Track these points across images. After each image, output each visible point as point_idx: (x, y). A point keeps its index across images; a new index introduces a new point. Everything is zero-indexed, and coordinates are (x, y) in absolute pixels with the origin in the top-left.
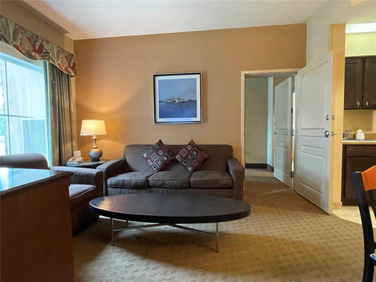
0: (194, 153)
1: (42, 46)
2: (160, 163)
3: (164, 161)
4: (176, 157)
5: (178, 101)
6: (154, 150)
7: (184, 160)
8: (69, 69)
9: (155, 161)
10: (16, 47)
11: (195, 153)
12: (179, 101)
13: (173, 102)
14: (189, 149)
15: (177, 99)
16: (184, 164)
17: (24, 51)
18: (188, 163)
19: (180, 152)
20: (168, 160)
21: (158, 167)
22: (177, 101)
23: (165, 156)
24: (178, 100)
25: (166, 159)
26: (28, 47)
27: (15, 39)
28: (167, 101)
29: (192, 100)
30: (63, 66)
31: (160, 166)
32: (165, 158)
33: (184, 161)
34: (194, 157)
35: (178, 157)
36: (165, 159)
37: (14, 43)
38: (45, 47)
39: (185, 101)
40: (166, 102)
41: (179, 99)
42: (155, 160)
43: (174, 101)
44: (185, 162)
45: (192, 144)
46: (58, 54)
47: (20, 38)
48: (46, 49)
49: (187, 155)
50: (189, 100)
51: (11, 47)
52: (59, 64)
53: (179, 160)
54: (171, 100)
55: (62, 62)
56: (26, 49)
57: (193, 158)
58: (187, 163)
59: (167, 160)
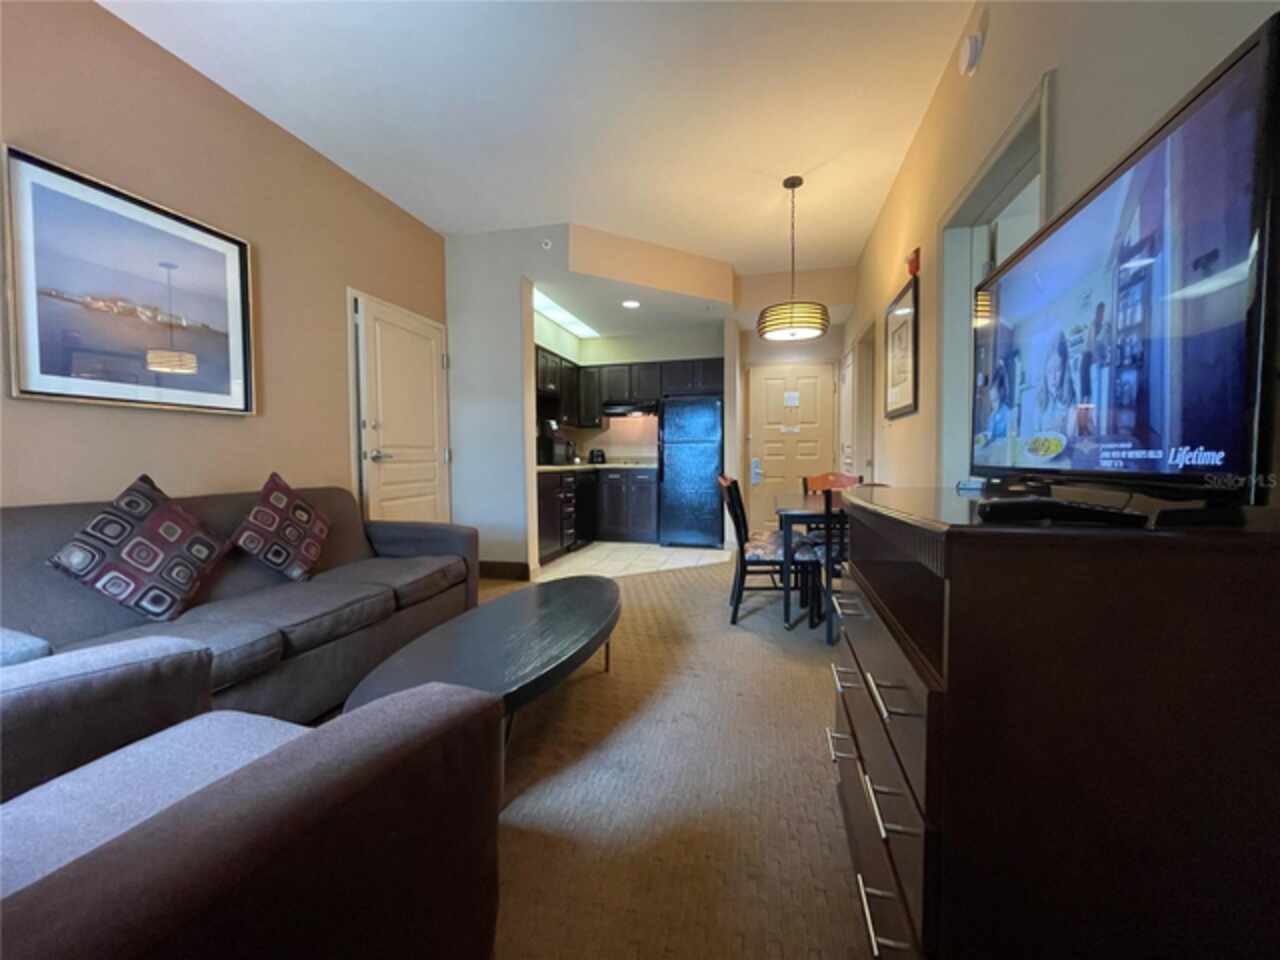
0: (301, 515)
2: (181, 574)
3: (199, 563)
4: (241, 542)
5: (150, 318)
6: (132, 526)
7: (276, 543)
9: (149, 574)
11: (305, 517)
12: (154, 318)
13: (119, 313)
14: (282, 506)
15: (147, 307)
16: (274, 560)
18: (288, 554)
19: (251, 519)
20: (214, 556)
21: (178, 597)
22: (145, 315)
23: (197, 541)
24: (149, 313)
25: (204, 553)
28: (89, 299)
29: (211, 326)
31: (186, 588)
32: (199, 551)
33: (276, 547)
34: (302, 528)
35: (248, 537)
36: (199, 555)
39: (184, 323)
40: (86, 306)
41: (155, 310)
42: (149, 570)
43: (132, 313)
44: (277, 554)
49: (281, 529)
50: (199, 325)
53: (254, 548)
54: (115, 303)
57: (301, 531)
58: (285, 554)
59: (209, 557)
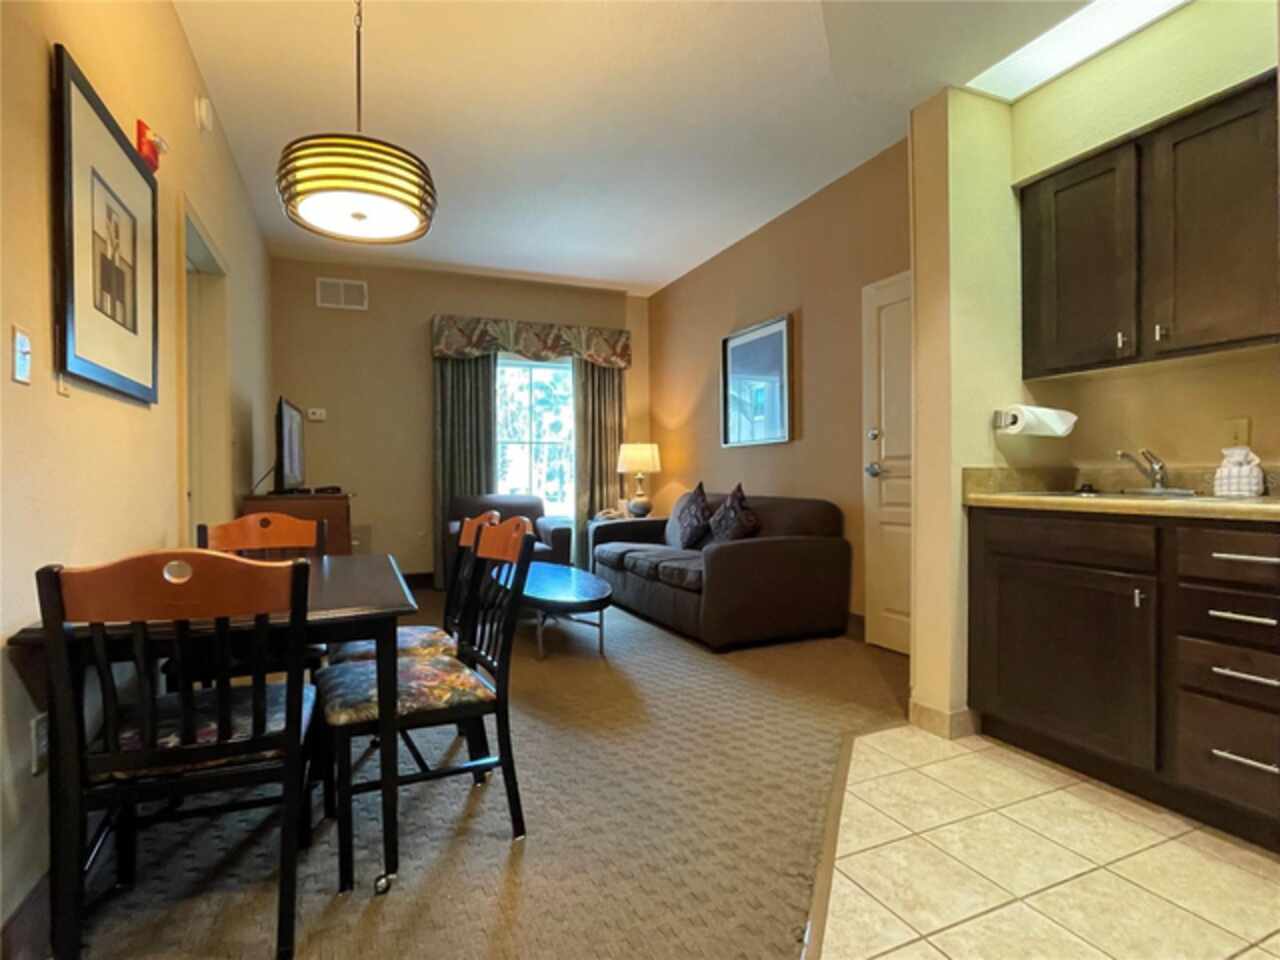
1: (558, 338)
2: (689, 531)
4: (710, 522)
7: (717, 528)
8: (613, 359)
10: (519, 352)
14: (727, 505)
17: (529, 355)
21: (685, 540)
26: (536, 345)
27: (517, 342)
30: (599, 356)
31: (688, 538)
35: (713, 520)
37: (517, 348)
38: (565, 337)
42: (685, 525)
45: (738, 495)
46: (589, 340)
47: (525, 340)
48: (565, 341)
49: (722, 519)
51: (511, 354)
52: (590, 356)
53: (713, 527)
55: (596, 351)
56: (533, 349)
